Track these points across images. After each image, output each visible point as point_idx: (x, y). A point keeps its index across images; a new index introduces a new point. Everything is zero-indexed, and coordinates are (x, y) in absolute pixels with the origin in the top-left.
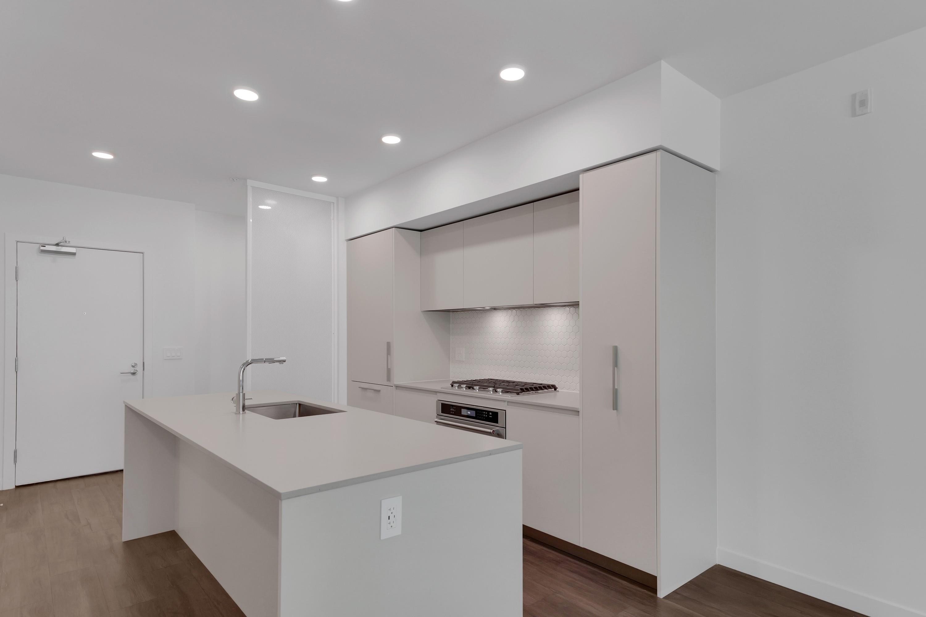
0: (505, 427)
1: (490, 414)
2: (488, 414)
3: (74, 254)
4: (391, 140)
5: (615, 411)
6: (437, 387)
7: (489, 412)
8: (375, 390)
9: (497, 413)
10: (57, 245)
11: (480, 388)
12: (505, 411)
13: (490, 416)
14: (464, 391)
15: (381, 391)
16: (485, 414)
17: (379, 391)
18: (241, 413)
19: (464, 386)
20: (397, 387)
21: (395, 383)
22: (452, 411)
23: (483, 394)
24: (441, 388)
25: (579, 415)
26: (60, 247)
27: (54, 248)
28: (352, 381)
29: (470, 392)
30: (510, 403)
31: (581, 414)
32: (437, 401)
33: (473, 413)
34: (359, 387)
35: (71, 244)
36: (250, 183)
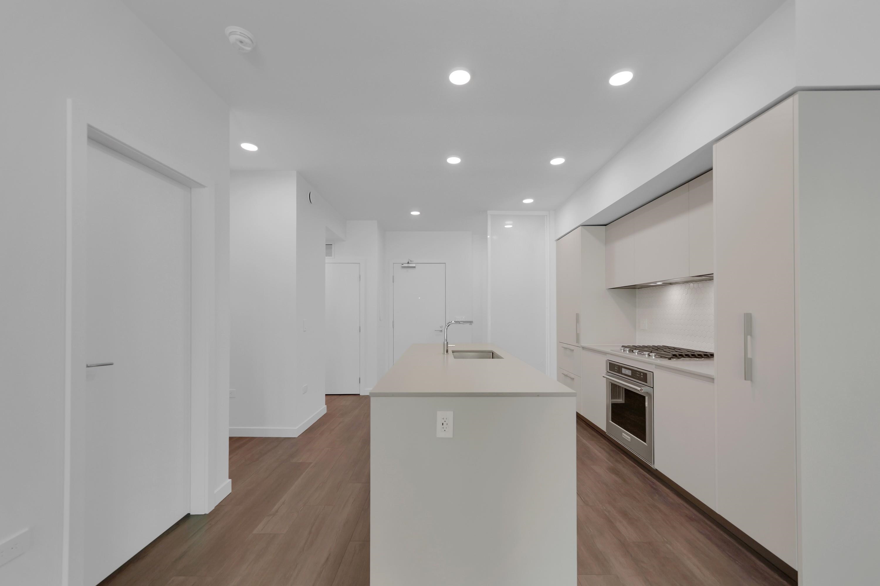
0: (652, 387)
1: (642, 374)
2: (640, 374)
3: (415, 267)
4: (557, 161)
5: (749, 382)
6: (608, 350)
7: (640, 372)
8: (571, 350)
9: (646, 374)
10: (408, 263)
11: (639, 352)
12: (652, 373)
13: (642, 377)
14: (627, 354)
15: (574, 351)
16: (638, 374)
17: (573, 350)
18: (445, 353)
19: (628, 349)
20: (583, 348)
21: (582, 345)
22: (616, 370)
23: (640, 358)
24: (611, 350)
25: (713, 382)
26: (409, 264)
27: (406, 265)
28: (559, 342)
29: (631, 355)
30: (658, 366)
31: (715, 381)
32: (606, 360)
33: (629, 373)
34: (562, 347)
35: (414, 262)
36: (489, 212)
